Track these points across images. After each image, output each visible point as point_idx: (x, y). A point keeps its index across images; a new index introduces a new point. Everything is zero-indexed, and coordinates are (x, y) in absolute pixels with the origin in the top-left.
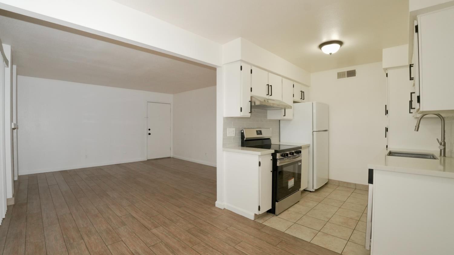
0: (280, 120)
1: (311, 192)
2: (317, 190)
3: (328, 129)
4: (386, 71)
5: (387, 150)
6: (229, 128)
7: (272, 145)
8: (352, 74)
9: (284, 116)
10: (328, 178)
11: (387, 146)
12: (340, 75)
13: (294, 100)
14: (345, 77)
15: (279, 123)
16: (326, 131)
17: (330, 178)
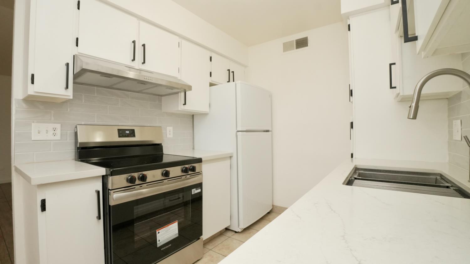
0: (193, 115)
1: (236, 232)
2: (245, 230)
3: (270, 130)
4: (348, 20)
5: (352, 161)
6: (38, 122)
7: (164, 155)
8: (302, 43)
9: (184, 105)
10: (272, 205)
11: (352, 155)
12: (287, 47)
13: (211, 82)
14: (294, 49)
15: (192, 120)
16: (268, 131)
17: (275, 204)
